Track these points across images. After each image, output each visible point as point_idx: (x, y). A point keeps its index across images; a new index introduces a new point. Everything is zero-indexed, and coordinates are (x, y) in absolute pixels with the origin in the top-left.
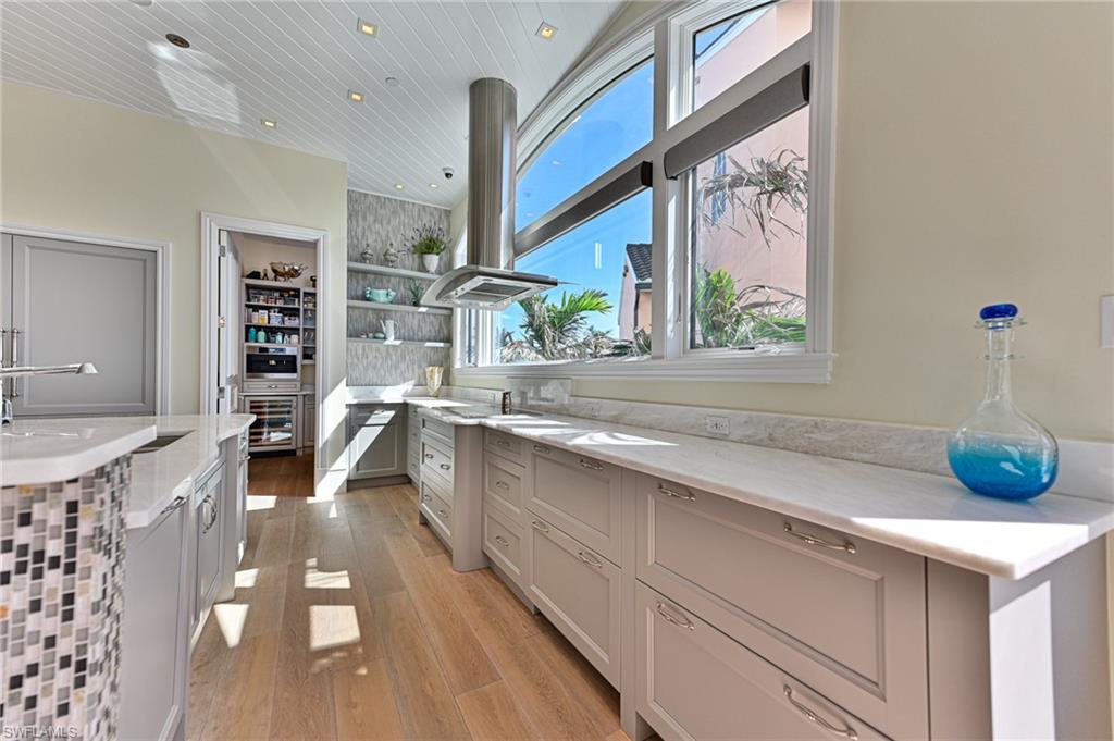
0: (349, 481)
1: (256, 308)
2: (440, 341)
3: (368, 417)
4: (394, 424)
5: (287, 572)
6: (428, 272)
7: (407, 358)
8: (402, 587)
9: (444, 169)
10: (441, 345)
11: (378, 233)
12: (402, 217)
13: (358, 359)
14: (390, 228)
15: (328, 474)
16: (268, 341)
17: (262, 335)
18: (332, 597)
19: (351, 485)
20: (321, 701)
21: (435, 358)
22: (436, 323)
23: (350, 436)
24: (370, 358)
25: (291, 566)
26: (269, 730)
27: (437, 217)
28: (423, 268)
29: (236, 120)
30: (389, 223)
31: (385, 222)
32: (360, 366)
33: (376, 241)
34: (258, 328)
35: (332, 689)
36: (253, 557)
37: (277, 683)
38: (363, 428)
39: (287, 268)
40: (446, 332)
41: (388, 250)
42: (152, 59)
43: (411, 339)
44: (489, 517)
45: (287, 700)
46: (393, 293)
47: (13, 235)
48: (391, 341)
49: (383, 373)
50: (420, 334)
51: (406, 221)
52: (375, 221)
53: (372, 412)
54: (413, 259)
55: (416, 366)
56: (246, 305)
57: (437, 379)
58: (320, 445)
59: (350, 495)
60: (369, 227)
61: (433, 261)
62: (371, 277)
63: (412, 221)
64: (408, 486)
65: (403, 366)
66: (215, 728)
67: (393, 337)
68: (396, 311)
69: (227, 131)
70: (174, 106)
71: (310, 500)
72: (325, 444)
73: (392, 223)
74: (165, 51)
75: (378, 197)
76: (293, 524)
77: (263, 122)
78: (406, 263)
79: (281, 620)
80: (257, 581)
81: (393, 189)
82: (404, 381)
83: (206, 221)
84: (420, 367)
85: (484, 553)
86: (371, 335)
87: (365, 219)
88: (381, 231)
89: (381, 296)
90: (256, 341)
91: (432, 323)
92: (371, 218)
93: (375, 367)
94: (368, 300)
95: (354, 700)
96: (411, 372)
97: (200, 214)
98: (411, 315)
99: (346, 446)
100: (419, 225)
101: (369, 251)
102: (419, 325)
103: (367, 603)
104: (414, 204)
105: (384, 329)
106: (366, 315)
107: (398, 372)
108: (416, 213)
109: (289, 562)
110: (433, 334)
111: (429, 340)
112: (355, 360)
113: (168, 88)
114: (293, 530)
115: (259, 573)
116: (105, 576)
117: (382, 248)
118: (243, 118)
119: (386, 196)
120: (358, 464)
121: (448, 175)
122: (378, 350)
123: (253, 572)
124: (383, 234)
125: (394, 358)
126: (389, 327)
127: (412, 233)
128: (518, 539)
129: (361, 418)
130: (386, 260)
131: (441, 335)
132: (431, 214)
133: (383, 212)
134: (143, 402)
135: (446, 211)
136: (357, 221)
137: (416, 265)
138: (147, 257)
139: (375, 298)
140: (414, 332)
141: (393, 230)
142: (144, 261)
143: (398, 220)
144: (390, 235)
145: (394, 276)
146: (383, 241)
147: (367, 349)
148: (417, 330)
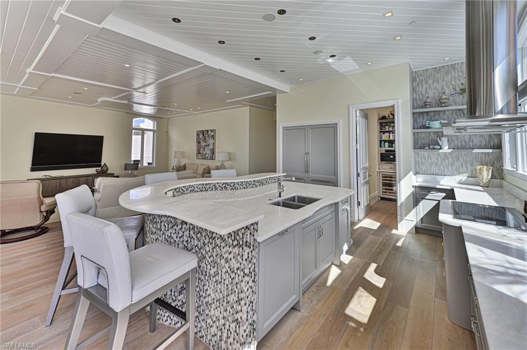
0: (416, 228)
1: (384, 133)
3: (427, 195)
5: (362, 265)
7: (461, 159)
8: (407, 307)
10: (491, 151)
11: (436, 88)
13: (425, 159)
14: (444, 83)
15: (404, 220)
16: (389, 147)
17: (387, 144)
18: (371, 288)
19: (418, 230)
20: (339, 331)
21: (487, 159)
23: (416, 203)
24: (433, 159)
25: (366, 262)
26: (319, 327)
29: (358, 67)
30: (443, 80)
31: (440, 81)
32: (427, 163)
33: (435, 93)
34: (385, 141)
35: (345, 331)
36: (356, 251)
37: (332, 311)
38: (424, 200)
40: (495, 141)
41: (442, 97)
42: (328, 64)
43: (463, 148)
45: (330, 321)
47: (307, 126)
48: (446, 149)
49: (442, 168)
50: (471, 143)
52: (433, 83)
53: (429, 192)
55: (468, 165)
56: (380, 132)
58: (399, 204)
59: (416, 235)
60: (430, 86)
62: (432, 114)
65: (457, 164)
66: (309, 312)
67: (447, 147)
69: (357, 72)
70: (339, 72)
71: (394, 231)
72: (401, 204)
73: (446, 79)
74: (330, 60)
75: (435, 68)
76: (379, 242)
77: (367, 64)
78: (458, 100)
79: (348, 286)
80: (350, 262)
81: (443, 61)
82: (459, 174)
83: (351, 108)
84: (471, 165)
86: (431, 147)
87: (427, 83)
88: (438, 87)
89: (436, 125)
90: (384, 147)
92: (430, 81)
93: (437, 164)
94: (428, 128)
95: (349, 343)
97: (349, 107)
99: (414, 208)
101: (429, 100)
103: (383, 303)
104: (462, 62)
105: (440, 143)
106: (429, 135)
107: (454, 168)
109: (366, 261)
110: (484, 143)
111: (480, 148)
112: (424, 160)
113: (336, 68)
114: (377, 245)
115: (352, 259)
116: (248, 253)
118: (359, 66)
120: (422, 219)
123: (351, 257)
125: (450, 159)
126: (444, 142)
129: (423, 194)
130: (440, 103)
131: (492, 143)
133: (439, 75)
136: (422, 85)
138: (335, 125)
139: (432, 126)
140: (466, 142)
141: (446, 82)
142: (334, 127)
143: (450, 76)
144: (445, 87)
145: (448, 110)
146: (439, 92)
147: (430, 154)
148: (469, 141)
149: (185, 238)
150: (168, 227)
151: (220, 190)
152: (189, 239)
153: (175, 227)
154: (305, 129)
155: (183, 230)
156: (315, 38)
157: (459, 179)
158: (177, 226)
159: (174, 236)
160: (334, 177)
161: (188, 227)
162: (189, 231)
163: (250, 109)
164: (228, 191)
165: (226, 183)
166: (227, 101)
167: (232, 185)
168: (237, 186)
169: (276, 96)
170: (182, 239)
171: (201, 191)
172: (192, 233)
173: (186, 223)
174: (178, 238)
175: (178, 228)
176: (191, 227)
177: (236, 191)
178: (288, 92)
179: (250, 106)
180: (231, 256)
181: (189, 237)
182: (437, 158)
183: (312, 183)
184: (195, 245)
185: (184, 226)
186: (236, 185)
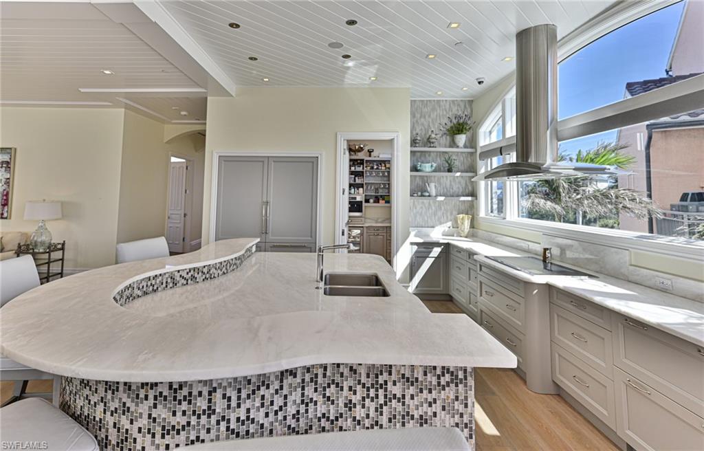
2: (468, 196)
3: (430, 252)
4: (440, 257)
6: (458, 147)
7: (443, 208)
9: (477, 79)
10: (469, 198)
11: (423, 124)
12: (438, 111)
14: (431, 121)
21: (462, 208)
22: (463, 182)
24: (418, 208)
27: (463, 107)
28: (453, 144)
30: (429, 116)
31: (427, 117)
33: (421, 129)
39: (357, 147)
40: (470, 188)
41: (430, 136)
43: (445, 195)
44: (559, 355)
46: (435, 165)
47: (268, 157)
49: (426, 219)
50: (451, 190)
51: (441, 114)
52: (421, 117)
54: (446, 138)
55: (449, 214)
57: (467, 224)
60: (417, 121)
61: (462, 139)
62: (419, 154)
63: (445, 113)
64: (451, 303)
65: (440, 213)
67: (434, 195)
68: (435, 177)
73: (432, 116)
75: (423, 101)
78: (442, 142)
81: (435, 95)
82: (442, 224)
83: (339, 137)
84: (451, 214)
85: (554, 381)
86: (420, 194)
88: (425, 122)
89: (427, 167)
91: (460, 183)
93: (421, 214)
94: (419, 171)
96: (445, 218)
97: (336, 134)
98: (445, 178)
100: (450, 115)
101: (419, 138)
102: (451, 185)
104: (446, 101)
105: (429, 189)
106: (415, 180)
107: (437, 218)
108: (448, 106)
110: (461, 190)
111: (459, 196)
117: (425, 134)
119: (428, 99)
121: (480, 83)
122: (423, 203)
124: (426, 124)
125: (433, 208)
126: (432, 187)
127: (446, 120)
128: (606, 387)
129: (420, 252)
130: (429, 142)
131: (467, 191)
132: (459, 105)
133: (426, 110)
134: (311, 237)
135: (469, 101)
137: (448, 144)
138: (314, 160)
139: (424, 169)
140: (447, 189)
141: (432, 120)
142: (313, 162)
143: (435, 113)
144: (431, 124)
145: (433, 152)
146: (425, 129)
147: (416, 203)
148: (450, 188)
149: (291, 410)
150: (239, 398)
151: (183, 285)
152: (302, 409)
153: (263, 391)
154: (263, 162)
155: (285, 392)
156: (356, 22)
157: (442, 231)
158: (268, 387)
159: (259, 416)
160: (310, 238)
161: (299, 380)
162: (303, 389)
163: (125, 112)
164: (197, 286)
165: (194, 269)
166: (82, 90)
167: (205, 270)
168: (215, 271)
169: (207, 98)
170: (280, 416)
171: (146, 293)
172: (309, 392)
173: (293, 373)
174: (271, 415)
175: (272, 391)
176: (307, 377)
177: (212, 281)
178: (233, 95)
179: (127, 107)
180: (437, 407)
181: (303, 402)
182: (422, 208)
183: (272, 251)
184: (319, 415)
185: (289, 380)
186: (213, 270)
